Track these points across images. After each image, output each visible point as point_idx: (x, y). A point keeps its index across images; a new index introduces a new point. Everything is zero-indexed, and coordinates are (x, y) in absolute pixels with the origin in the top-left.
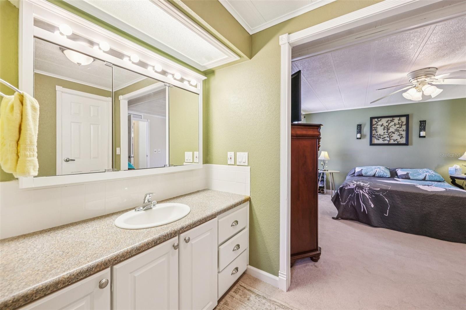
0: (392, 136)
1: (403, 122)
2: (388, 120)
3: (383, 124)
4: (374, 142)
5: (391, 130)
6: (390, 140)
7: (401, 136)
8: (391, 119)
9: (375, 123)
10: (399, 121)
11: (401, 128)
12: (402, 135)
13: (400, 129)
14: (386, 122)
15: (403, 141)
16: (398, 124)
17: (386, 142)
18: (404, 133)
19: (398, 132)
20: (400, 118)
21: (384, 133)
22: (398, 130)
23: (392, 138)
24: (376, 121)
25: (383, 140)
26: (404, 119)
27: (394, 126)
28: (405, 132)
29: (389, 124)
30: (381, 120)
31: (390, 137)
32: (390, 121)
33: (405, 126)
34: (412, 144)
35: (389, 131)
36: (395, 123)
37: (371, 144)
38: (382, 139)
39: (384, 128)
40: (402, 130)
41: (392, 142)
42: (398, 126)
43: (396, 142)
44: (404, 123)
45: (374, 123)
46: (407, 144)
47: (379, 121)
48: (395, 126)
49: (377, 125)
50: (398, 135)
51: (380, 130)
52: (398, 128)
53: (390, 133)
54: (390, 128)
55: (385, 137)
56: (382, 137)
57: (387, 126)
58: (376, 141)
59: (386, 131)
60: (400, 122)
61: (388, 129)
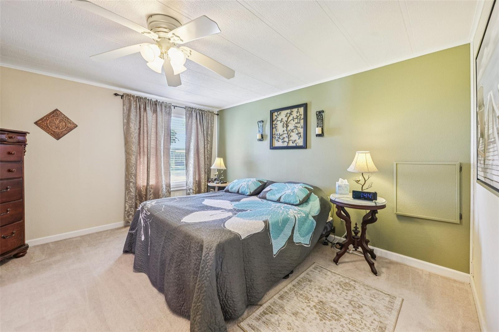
0: (291, 136)
1: (301, 115)
2: (287, 113)
3: (282, 119)
4: (275, 145)
5: (291, 127)
6: (289, 141)
7: (299, 135)
8: (289, 111)
9: (276, 117)
10: (297, 113)
11: (299, 123)
12: (300, 133)
13: (298, 125)
14: (286, 116)
15: (300, 143)
16: (296, 118)
17: (285, 144)
18: (301, 130)
19: (296, 129)
20: (298, 109)
21: (284, 131)
22: (297, 127)
23: (291, 138)
24: (275, 115)
25: (282, 142)
26: (302, 110)
27: (292, 121)
28: (303, 129)
29: (288, 119)
30: (280, 113)
31: (289, 137)
32: (289, 113)
33: (303, 120)
34: (310, 147)
35: (289, 128)
36: (293, 117)
37: (272, 148)
38: (282, 140)
39: (283, 124)
40: (301, 127)
41: (291, 144)
42: (296, 121)
43: (294, 145)
44: (302, 117)
45: (274, 117)
46: (305, 147)
47: (278, 115)
48: (294, 121)
49: (277, 121)
50: (297, 134)
51: (280, 129)
52: (296, 123)
53: (289, 131)
54: (289, 124)
55: (284, 138)
56: (281, 137)
57: (286, 121)
58: (277, 144)
59: (285, 129)
60: (298, 115)
61: (287, 126)
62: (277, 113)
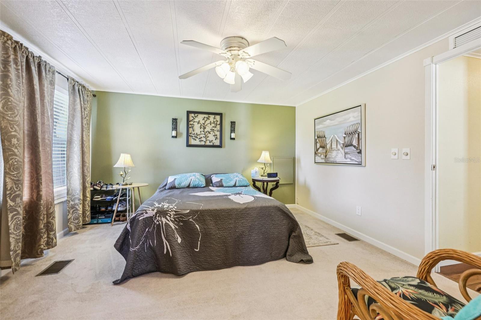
0: (208, 137)
1: (217, 121)
2: (205, 117)
3: (199, 121)
4: (191, 143)
5: (208, 129)
6: (206, 140)
7: (216, 137)
8: (206, 116)
9: (192, 118)
10: (214, 119)
11: (216, 127)
12: (216, 135)
13: (215, 129)
14: (203, 120)
15: (217, 143)
16: (213, 123)
17: (203, 143)
18: (218, 134)
19: (213, 131)
20: (215, 116)
21: (201, 132)
22: (213, 130)
23: (208, 139)
24: (192, 117)
25: (200, 141)
26: (218, 118)
27: (209, 124)
28: (219, 132)
29: (205, 122)
30: (197, 115)
31: (207, 137)
32: (206, 118)
33: (219, 125)
34: (224, 147)
35: (206, 130)
36: (211, 122)
37: (189, 145)
38: (199, 139)
39: (201, 126)
40: (217, 130)
41: (208, 143)
42: (213, 125)
43: (211, 144)
44: (219, 123)
45: (191, 118)
46: (220, 146)
47: (196, 117)
48: (211, 124)
49: (194, 122)
50: (214, 136)
51: (197, 129)
52: (213, 127)
53: (206, 132)
54: (207, 127)
55: (201, 138)
56: (198, 137)
57: (203, 123)
58: (192, 142)
59: (202, 130)
60: (215, 120)
61: (205, 128)
62: (194, 115)
